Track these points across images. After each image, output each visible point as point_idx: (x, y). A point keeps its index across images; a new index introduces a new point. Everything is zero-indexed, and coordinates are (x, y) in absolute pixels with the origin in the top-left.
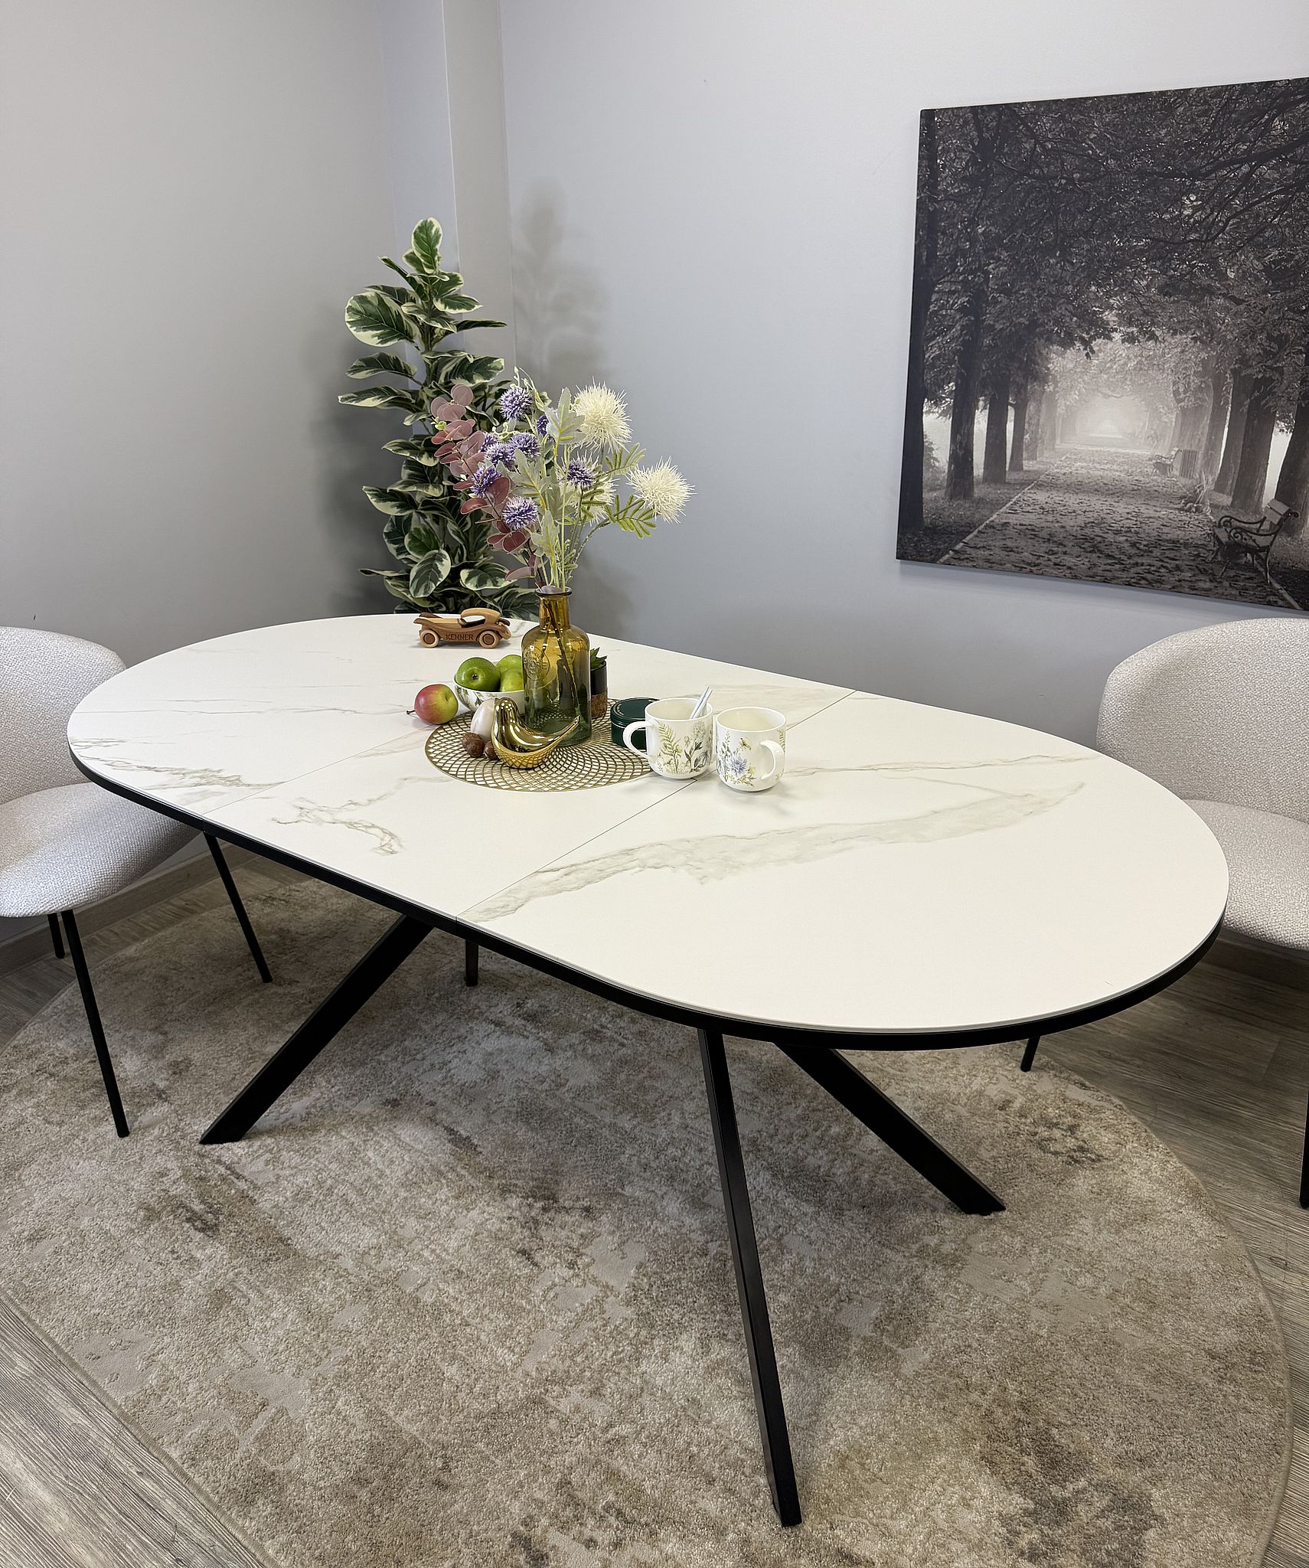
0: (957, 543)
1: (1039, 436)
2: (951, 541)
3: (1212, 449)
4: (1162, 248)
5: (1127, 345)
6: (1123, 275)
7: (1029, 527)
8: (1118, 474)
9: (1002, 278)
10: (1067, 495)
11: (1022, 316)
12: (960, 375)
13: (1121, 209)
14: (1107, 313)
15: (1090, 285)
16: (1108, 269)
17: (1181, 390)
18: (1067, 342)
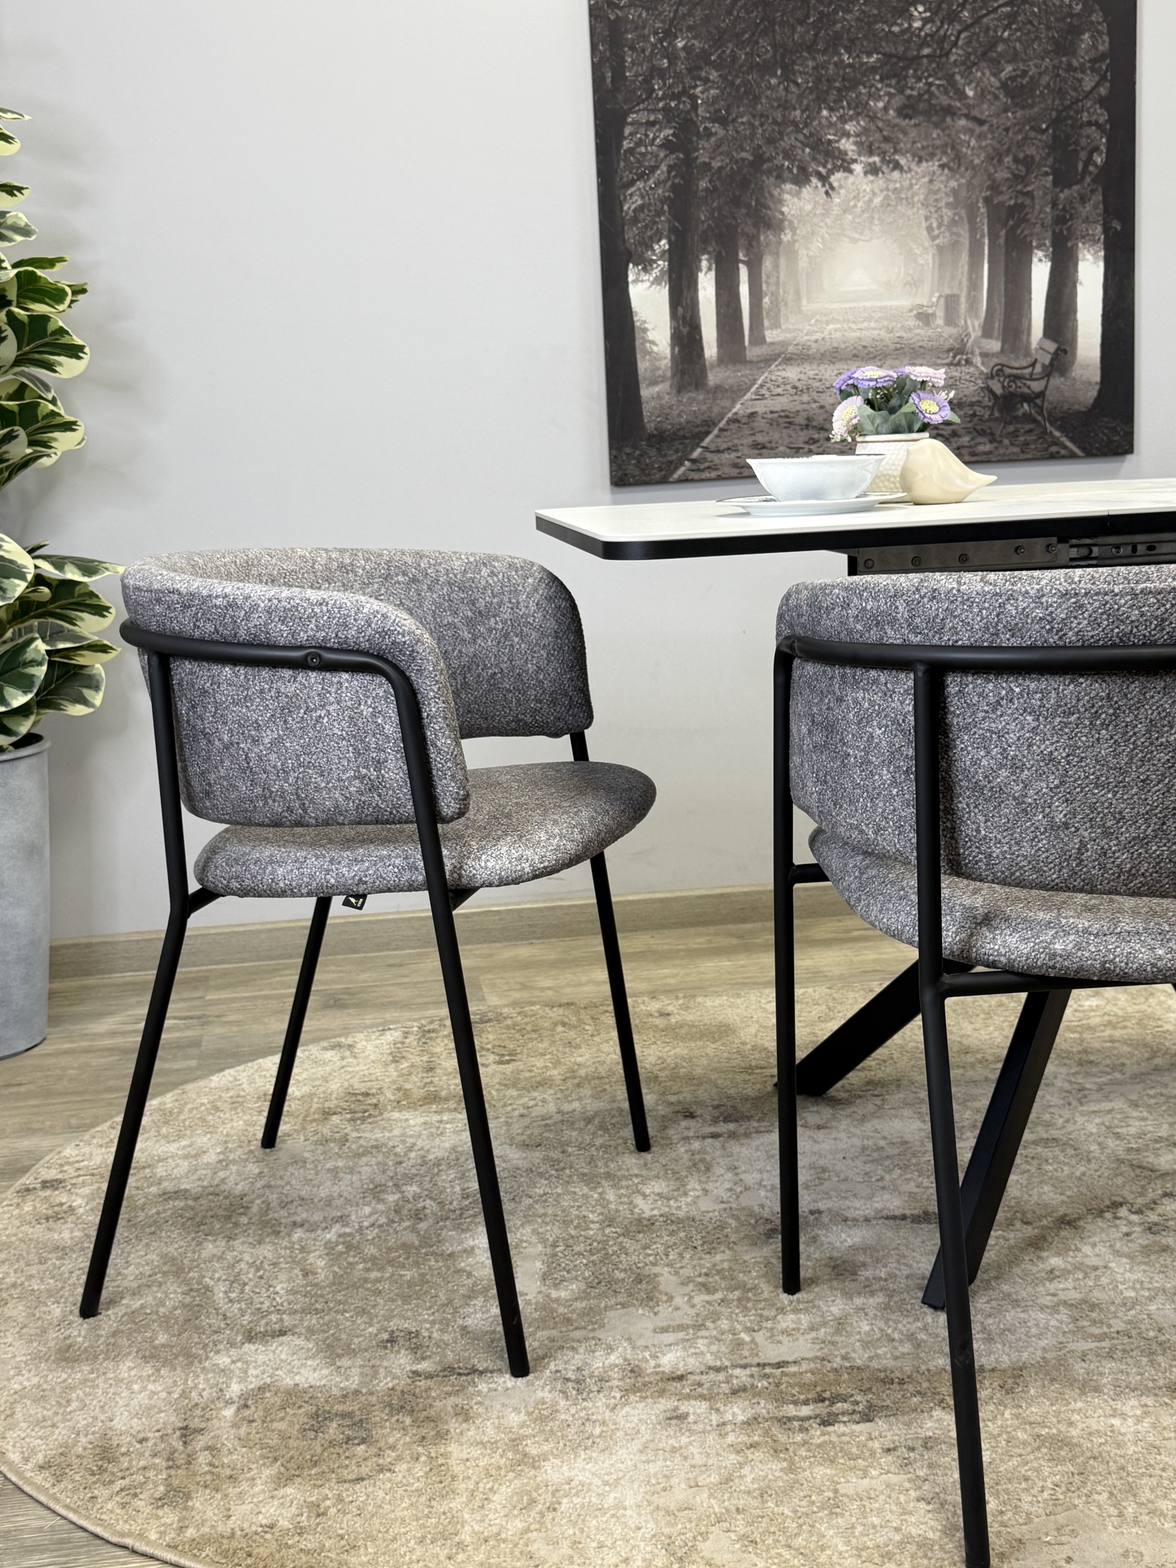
0: (693, 450)
1: (780, 299)
2: (685, 447)
3: (974, 290)
4: (896, 64)
5: (871, 177)
6: (857, 97)
7: (782, 414)
8: (877, 332)
9: (713, 103)
10: (822, 367)
11: (743, 149)
12: (672, 230)
13: (845, 19)
14: (843, 141)
15: (820, 109)
16: (839, 90)
17: (935, 225)
18: (802, 178)
